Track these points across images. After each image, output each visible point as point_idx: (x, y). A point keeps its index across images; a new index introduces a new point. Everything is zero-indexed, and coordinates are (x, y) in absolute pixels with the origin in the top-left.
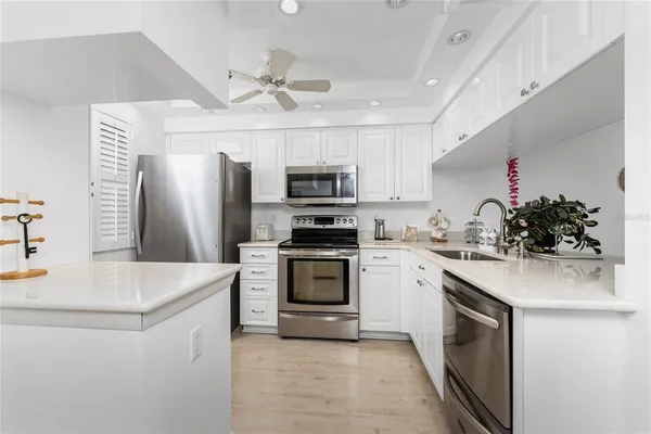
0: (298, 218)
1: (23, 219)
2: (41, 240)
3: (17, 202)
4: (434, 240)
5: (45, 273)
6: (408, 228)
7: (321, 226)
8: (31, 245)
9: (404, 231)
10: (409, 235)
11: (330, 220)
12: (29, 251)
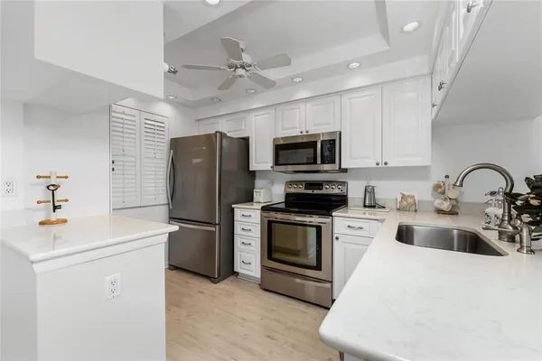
0: (290, 183)
1: (52, 188)
2: (66, 201)
3: (49, 177)
4: (440, 212)
5: (65, 221)
6: (404, 197)
7: (310, 192)
8: (57, 204)
9: (399, 199)
10: (405, 203)
11: (319, 185)
12: (55, 208)
